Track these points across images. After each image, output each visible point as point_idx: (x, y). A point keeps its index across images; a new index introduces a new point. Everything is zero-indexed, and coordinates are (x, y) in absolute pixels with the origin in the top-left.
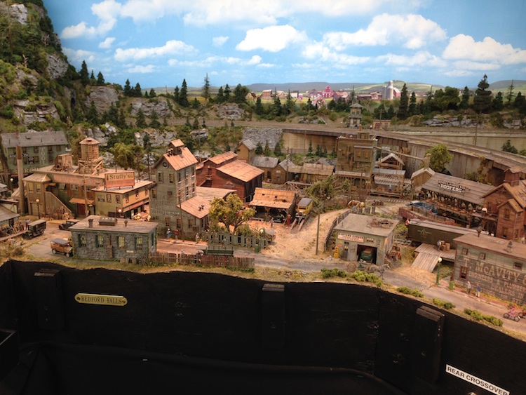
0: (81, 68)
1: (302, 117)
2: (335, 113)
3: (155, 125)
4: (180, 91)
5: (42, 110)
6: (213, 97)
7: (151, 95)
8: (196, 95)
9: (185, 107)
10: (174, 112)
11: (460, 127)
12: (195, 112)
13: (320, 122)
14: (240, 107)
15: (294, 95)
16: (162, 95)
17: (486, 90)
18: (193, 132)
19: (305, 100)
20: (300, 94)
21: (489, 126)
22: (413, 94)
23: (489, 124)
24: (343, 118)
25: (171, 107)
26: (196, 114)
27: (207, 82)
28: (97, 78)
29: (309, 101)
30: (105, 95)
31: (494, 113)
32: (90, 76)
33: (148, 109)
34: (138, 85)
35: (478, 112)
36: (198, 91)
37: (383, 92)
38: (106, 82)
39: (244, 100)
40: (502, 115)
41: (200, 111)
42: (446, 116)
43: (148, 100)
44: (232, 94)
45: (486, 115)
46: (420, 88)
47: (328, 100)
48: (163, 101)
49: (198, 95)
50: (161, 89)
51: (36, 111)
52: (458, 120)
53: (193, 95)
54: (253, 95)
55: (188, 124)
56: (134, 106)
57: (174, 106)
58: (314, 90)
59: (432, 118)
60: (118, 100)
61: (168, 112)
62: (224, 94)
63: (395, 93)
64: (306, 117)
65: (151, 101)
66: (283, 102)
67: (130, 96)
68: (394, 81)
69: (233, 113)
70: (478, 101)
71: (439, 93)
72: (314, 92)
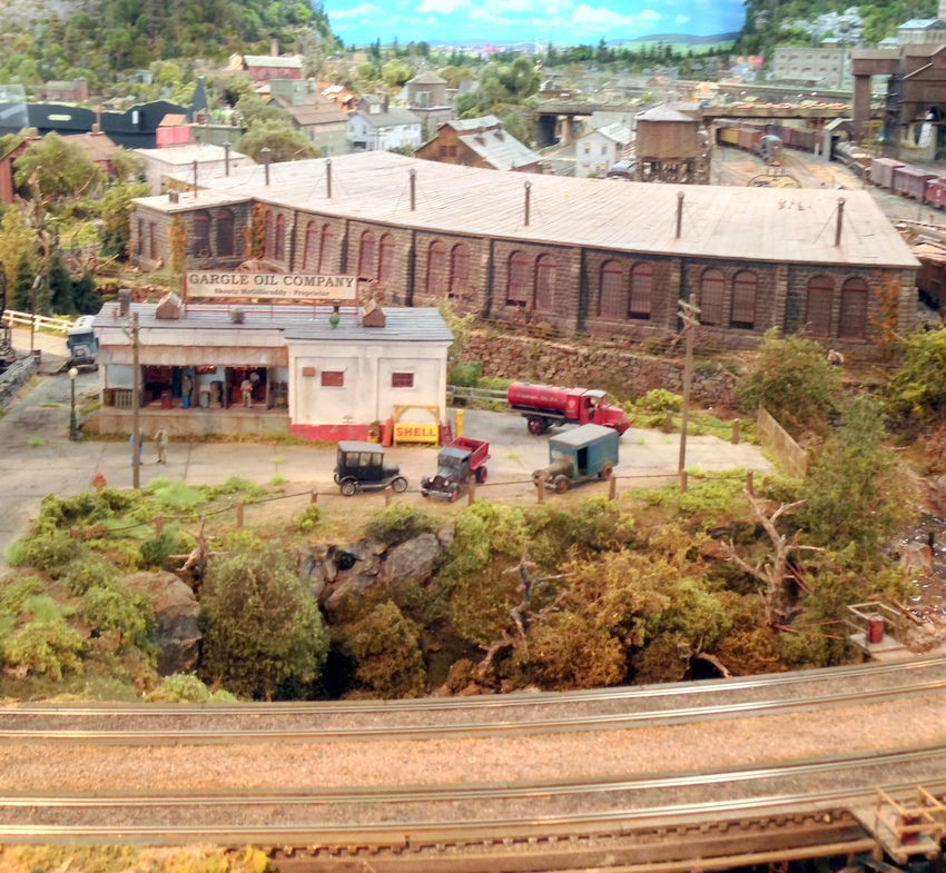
40: (616, 65)
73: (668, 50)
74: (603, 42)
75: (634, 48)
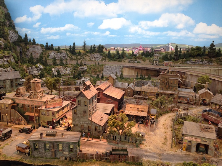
0: (25, 37)
1: (130, 60)
2: (145, 58)
3: (62, 64)
4: (72, 48)
5: (6, 58)
6: (87, 50)
7: (58, 50)
8: (79, 49)
9: (74, 55)
10: (69, 57)
11: (202, 64)
12: (79, 57)
13: (138, 62)
14: (101, 55)
15: (125, 49)
16: (63, 49)
17: (214, 47)
18: (80, 67)
19: (131, 52)
20: (128, 49)
21: (215, 64)
22: (180, 49)
23: (216, 63)
24: (149, 60)
25: (68, 55)
26: (80, 58)
27: (85, 43)
28: (32, 42)
29: (133, 52)
30: (36, 50)
31: (217, 58)
32: (29, 40)
33: (57, 56)
34: (52, 45)
35: (210, 57)
36: (81, 47)
37: (166, 48)
38: (36, 43)
39: (102, 52)
41: (81, 57)
42: (196, 59)
43: (57, 52)
44: (96, 49)
45: (214, 59)
46: (183, 46)
47: (141, 52)
48: (64, 52)
49: (81, 49)
50: (63, 46)
51: (3, 59)
52: (201, 61)
53: (78, 49)
54: (106, 49)
55: (77, 64)
56: (50, 55)
57: (69, 54)
58: (135, 47)
59: (190, 60)
60: (42, 52)
61: (66, 57)
62: (93, 49)
63: (171, 48)
64: (131, 60)
65: (58, 52)
66: (120, 52)
67: (48, 50)
68: (171, 43)
69: (97, 58)
70: (210, 53)
71: (192, 49)
72: (134, 48)
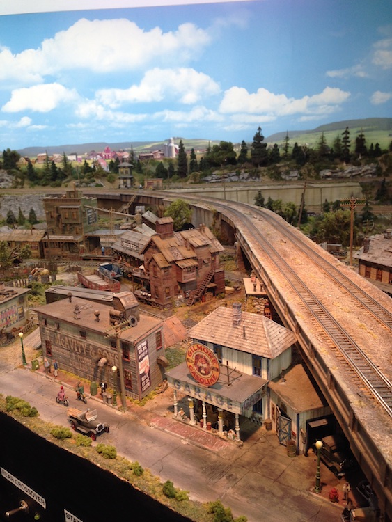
1: (79, 181)
2: (114, 175)
11: (239, 181)
13: (98, 185)
14: (10, 173)
17: (262, 142)
20: (79, 157)
21: (266, 179)
22: (193, 150)
23: (267, 176)
29: (86, 164)
31: (271, 166)
35: (256, 165)
37: (164, 150)
40: (279, 167)
42: (226, 171)
45: (263, 168)
46: (201, 144)
47: (108, 161)
52: (236, 175)
58: (93, 151)
59: (211, 174)
63: (176, 149)
64: (82, 180)
68: (174, 138)
69: (2, 180)
70: (255, 154)
72: (93, 154)
73: (360, 141)
74: (258, 137)
75: (311, 142)
